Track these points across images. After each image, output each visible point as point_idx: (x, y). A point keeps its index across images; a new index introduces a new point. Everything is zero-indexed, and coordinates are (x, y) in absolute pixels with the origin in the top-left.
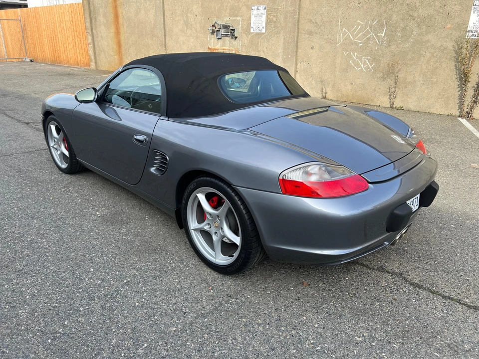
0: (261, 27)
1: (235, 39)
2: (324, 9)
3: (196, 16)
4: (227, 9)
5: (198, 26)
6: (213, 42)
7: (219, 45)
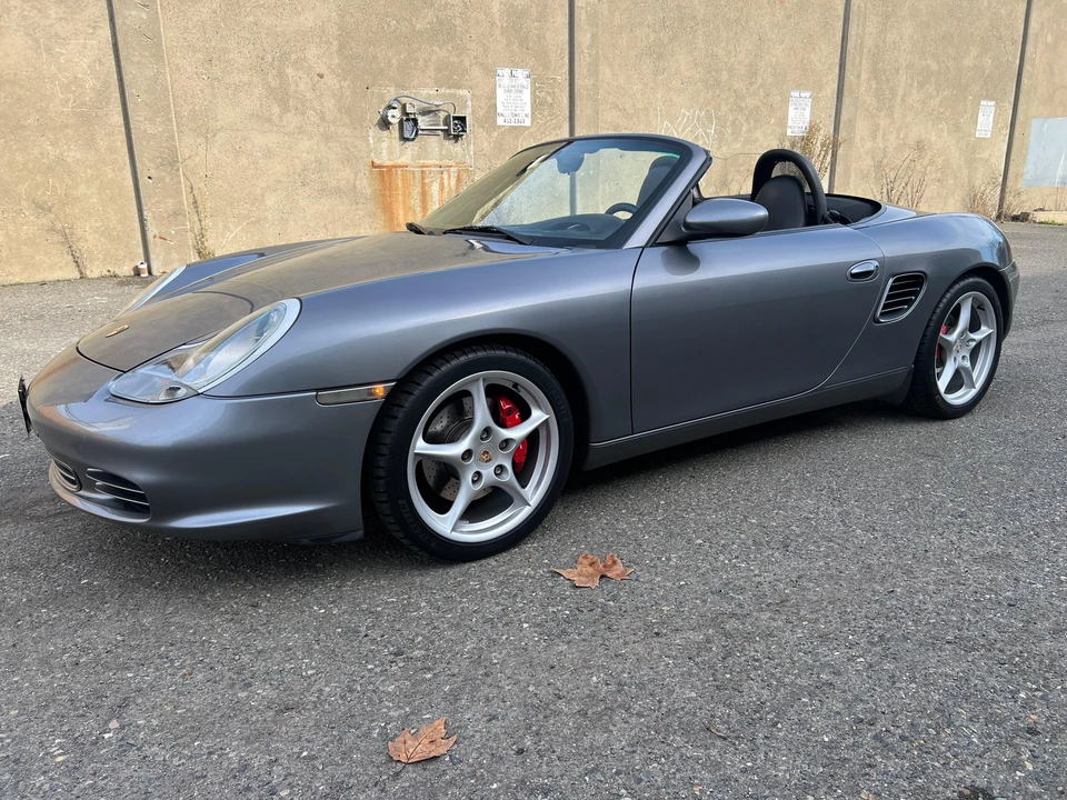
0: (522, 114)
1: (456, 142)
2: (635, 88)
3: (321, 76)
4: (426, 67)
5: (331, 106)
6: (387, 148)
7: (407, 155)
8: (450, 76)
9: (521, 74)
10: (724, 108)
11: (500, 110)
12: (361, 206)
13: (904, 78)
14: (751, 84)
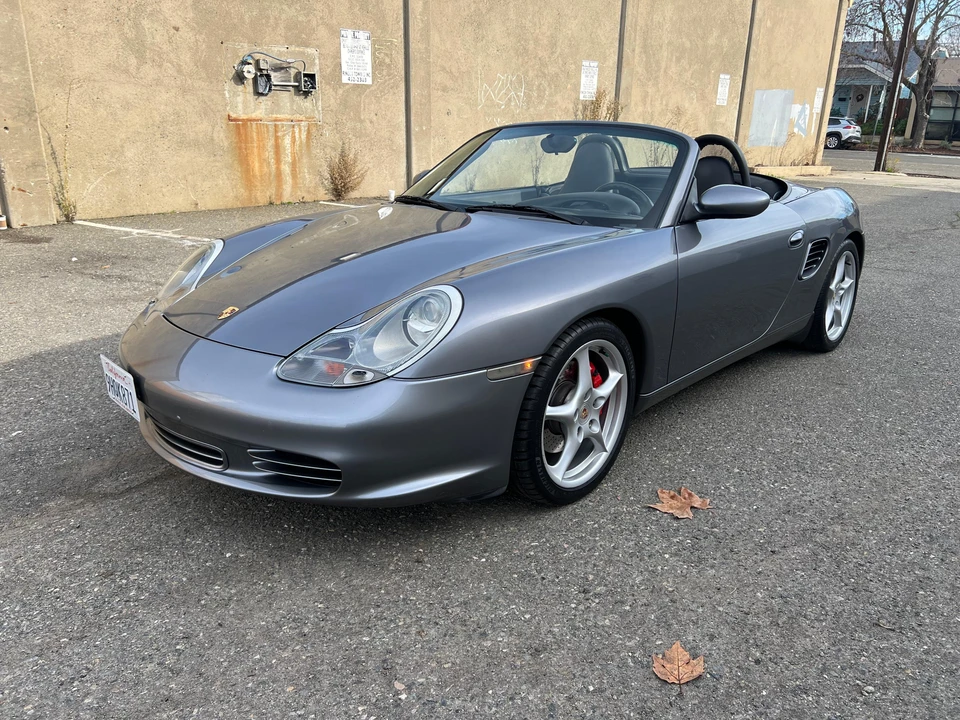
0: (364, 73)
1: (307, 98)
2: (459, 53)
3: (177, 29)
4: (277, 24)
5: (188, 60)
6: (242, 102)
7: (260, 109)
8: (298, 35)
9: (362, 35)
10: (531, 74)
11: (344, 68)
12: (218, 158)
13: (665, 54)
14: (553, 53)
